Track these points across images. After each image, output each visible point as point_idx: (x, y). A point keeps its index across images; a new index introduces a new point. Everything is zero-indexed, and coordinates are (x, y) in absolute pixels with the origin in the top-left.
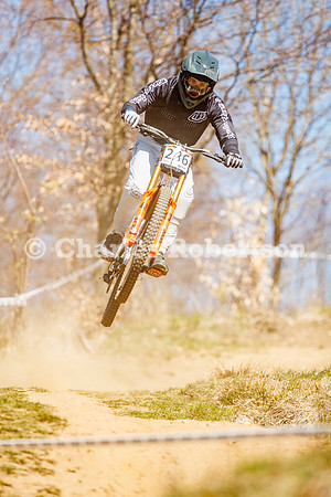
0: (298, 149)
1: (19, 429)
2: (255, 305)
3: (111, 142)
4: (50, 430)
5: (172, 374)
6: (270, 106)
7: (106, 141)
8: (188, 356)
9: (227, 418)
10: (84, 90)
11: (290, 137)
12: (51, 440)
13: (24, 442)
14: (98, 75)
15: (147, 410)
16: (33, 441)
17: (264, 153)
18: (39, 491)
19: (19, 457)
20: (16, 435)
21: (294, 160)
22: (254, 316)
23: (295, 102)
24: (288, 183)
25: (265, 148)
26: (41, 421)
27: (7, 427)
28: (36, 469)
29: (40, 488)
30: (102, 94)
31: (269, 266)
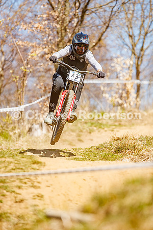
0: (146, 33)
1: (24, 168)
2: (129, 107)
3: (60, 34)
4: (38, 168)
5: (92, 140)
6: (133, 14)
7: (58, 33)
8: (99, 132)
9: (119, 159)
10: (46, 10)
11: (142, 28)
12: (38, 172)
13: (26, 173)
14: (53, 3)
15: (81, 157)
16: (30, 173)
17: (130, 36)
18: (34, 196)
19: (24, 181)
20: (22, 171)
21: (144, 39)
22: (128, 112)
23: (144, 12)
24: (142, 49)
25: (131, 34)
26: (34, 164)
27: (18, 167)
28: (32, 186)
29: (34, 195)
30: (55, 12)
31: (134, 88)
